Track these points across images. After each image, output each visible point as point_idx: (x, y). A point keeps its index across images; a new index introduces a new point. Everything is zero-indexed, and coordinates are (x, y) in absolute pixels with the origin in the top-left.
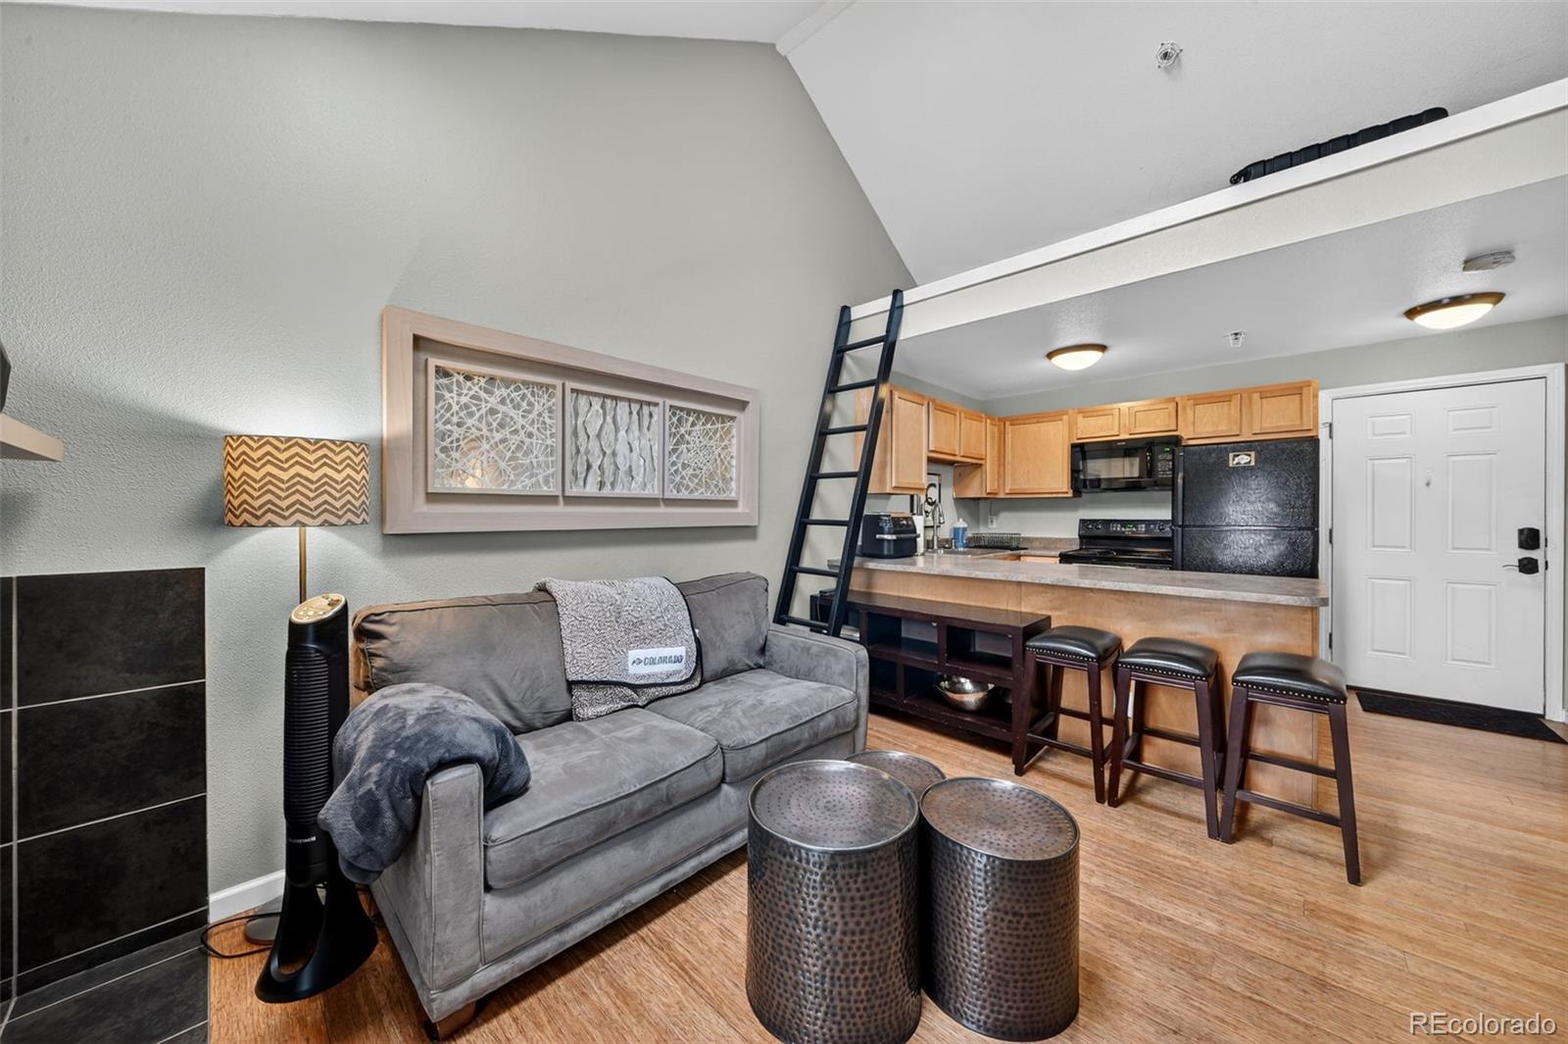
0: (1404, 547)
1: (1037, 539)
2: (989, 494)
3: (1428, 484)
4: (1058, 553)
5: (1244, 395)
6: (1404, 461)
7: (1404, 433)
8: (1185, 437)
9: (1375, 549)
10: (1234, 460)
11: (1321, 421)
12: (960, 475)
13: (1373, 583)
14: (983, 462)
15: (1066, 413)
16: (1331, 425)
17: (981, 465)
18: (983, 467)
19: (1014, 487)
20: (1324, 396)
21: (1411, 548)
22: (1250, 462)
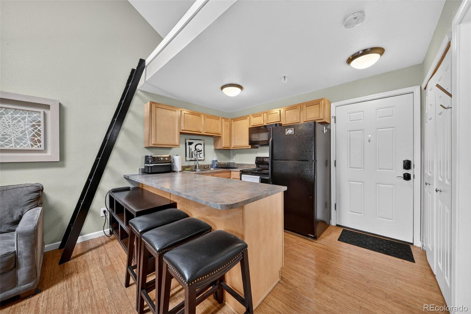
0: (361, 168)
1: (246, 164)
2: (223, 147)
3: (369, 141)
4: (239, 170)
5: (301, 106)
6: (361, 131)
7: (361, 120)
8: (283, 124)
9: (351, 169)
10: (287, 132)
11: (332, 115)
12: (215, 140)
13: (350, 183)
14: (220, 135)
15: (249, 116)
16: (335, 118)
17: (220, 137)
18: (221, 137)
19: (235, 145)
20: (333, 105)
21: (364, 169)
22: (292, 133)
